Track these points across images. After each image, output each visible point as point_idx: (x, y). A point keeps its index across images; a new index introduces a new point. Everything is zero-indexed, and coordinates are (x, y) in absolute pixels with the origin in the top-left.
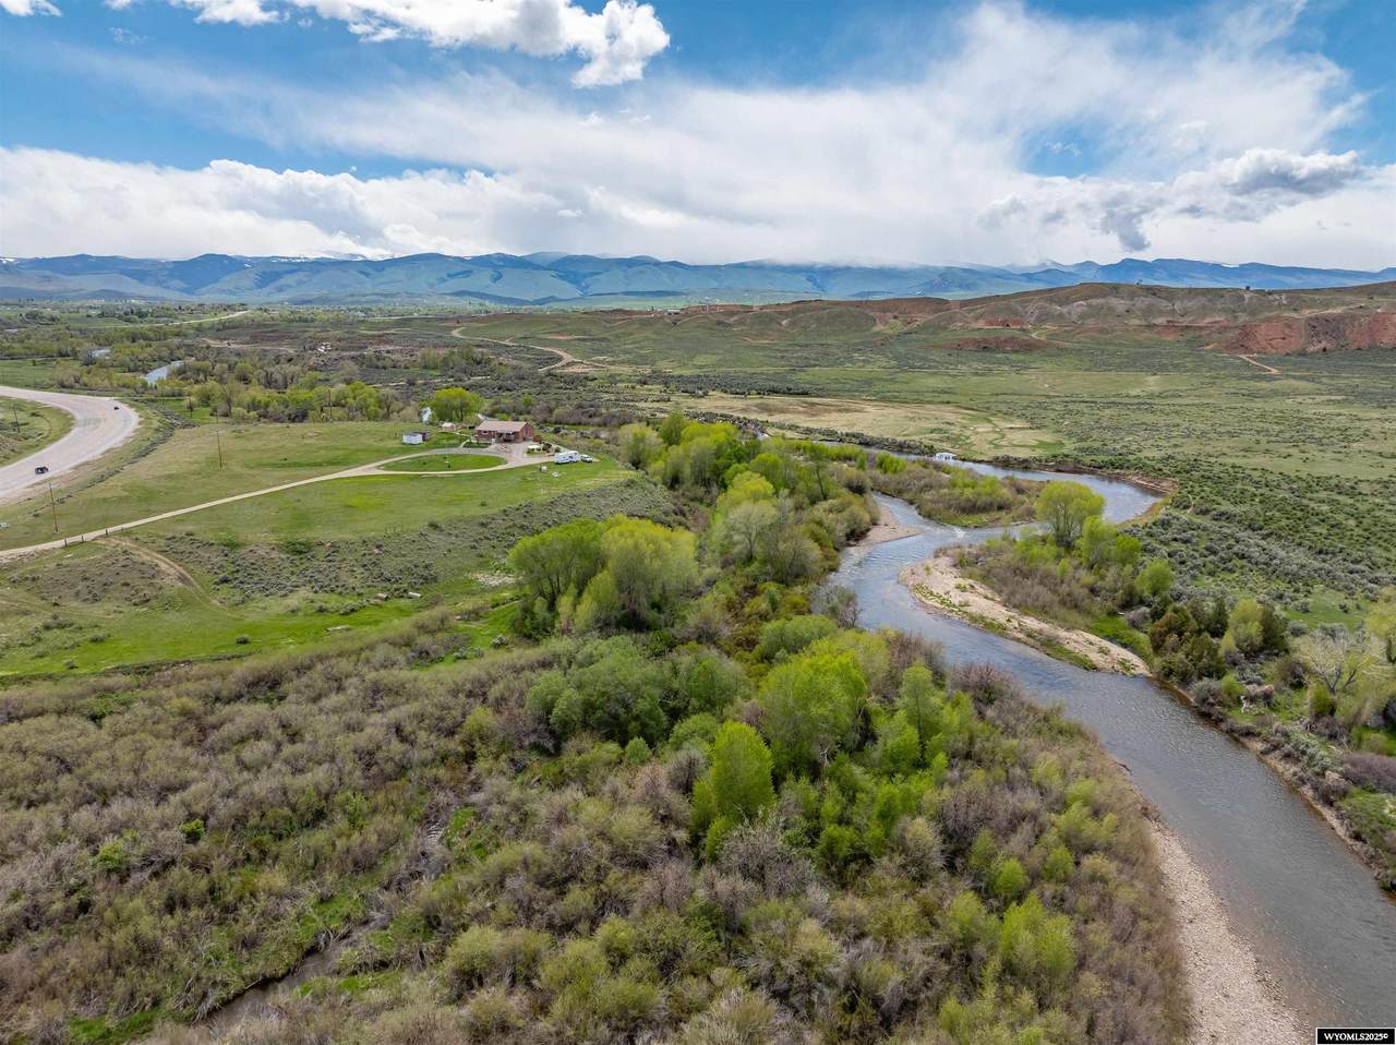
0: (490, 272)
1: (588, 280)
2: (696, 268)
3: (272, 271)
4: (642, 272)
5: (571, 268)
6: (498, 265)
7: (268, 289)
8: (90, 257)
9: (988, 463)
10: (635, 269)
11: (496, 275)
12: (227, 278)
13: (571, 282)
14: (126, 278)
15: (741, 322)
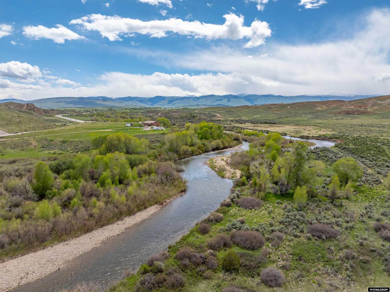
0: (227, 99)
1: (254, 101)
2: (286, 97)
3: (172, 100)
4: (269, 99)
5: (249, 98)
6: (229, 97)
7: (170, 104)
8: (131, 97)
9: (298, 137)
10: (268, 98)
11: (228, 100)
12: (161, 102)
13: (249, 102)
14: (138, 102)
15: (275, 107)
